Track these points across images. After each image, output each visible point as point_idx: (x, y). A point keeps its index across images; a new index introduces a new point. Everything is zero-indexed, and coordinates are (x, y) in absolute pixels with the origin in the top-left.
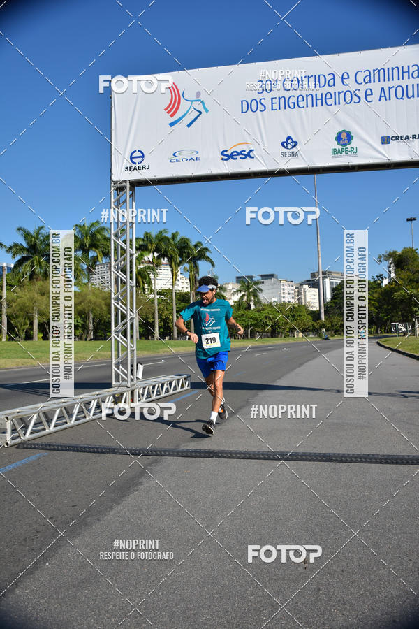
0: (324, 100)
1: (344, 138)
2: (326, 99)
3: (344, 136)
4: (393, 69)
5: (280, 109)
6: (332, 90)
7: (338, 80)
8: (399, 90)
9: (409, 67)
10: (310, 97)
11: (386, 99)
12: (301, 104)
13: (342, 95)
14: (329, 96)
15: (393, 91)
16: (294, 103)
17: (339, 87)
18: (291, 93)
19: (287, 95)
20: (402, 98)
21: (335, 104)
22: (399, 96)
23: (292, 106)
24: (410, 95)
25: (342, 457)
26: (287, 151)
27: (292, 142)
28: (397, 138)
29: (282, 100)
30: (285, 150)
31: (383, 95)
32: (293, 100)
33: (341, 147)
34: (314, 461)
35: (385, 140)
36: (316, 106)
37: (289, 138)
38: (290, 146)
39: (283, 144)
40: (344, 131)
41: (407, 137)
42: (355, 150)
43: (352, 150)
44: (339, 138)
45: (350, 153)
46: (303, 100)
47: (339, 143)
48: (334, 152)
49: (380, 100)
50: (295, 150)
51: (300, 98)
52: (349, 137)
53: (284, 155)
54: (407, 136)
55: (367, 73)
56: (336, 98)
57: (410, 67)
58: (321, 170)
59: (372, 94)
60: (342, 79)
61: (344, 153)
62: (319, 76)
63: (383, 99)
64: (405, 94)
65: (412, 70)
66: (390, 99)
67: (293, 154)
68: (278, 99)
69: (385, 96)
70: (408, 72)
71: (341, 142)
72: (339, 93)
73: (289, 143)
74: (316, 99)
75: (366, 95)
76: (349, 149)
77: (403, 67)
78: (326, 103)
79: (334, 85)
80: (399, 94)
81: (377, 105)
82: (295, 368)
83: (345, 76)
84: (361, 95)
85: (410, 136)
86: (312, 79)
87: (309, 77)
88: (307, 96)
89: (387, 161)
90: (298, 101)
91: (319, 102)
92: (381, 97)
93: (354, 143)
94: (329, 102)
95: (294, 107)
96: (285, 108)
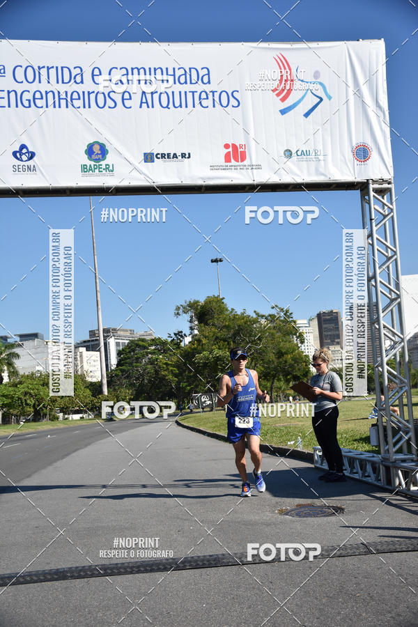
0: (69, 100)
1: (96, 152)
2: (72, 99)
3: (96, 149)
4: (155, 69)
5: (9, 106)
6: (80, 88)
7: (87, 76)
8: (164, 97)
9: (174, 69)
10: (50, 95)
11: (148, 107)
12: (39, 103)
13: (92, 97)
14: (75, 96)
15: (156, 96)
16: (29, 101)
17: (88, 86)
18: (25, 86)
19: (19, 88)
20: (167, 107)
21: (84, 107)
22: (165, 104)
23: (26, 104)
24: (177, 104)
25: (81, 570)
26: (22, 163)
27: (28, 152)
28: (163, 156)
29: (12, 95)
30: (17, 162)
31: (144, 101)
32: (27, 96)
33: (92, 163)
34: (42, 581)
35: (149, 158)
36: (60, 107)
37: (23, 146)
38: (24, 158)
39: (14, 154)
40: (97, 143)
41: (175, 156)
42: (111, 168)
43: (107, 167)
44: (90, 151)
45: (104, 172)
46: (42, 98)
47: (90, 157)
48: (84, 169)
49: (141, 107)
50: (31, 163)
51: (38, 95)
52: (104, 151)
53: (16, 169)
54: (175, 154)
55: (124, 71)
56: (86, 99)
57: (176, 70)
58: (68, 192)
59: (130, 99)
60: (93, 75)
61: (97, 171)
62: (62, 68)
63: (144, 105)
64: (171, 102)
65: (178, 73)
66: (153, 107)
67: (29, 168)
68: (6, 93)
69: (147, 102)
70: (174, 75)
71: (93, 156)
72: (89, 93)
73: (23, 153)
74: (59, 99)
75: (123, 99)
76: (104, 167)
77: (167, 69)
78: (73, 105)
79: (82, 82)
80: (164, 103)
81: (137, 113)
82: (56, 461)
83: (96, 72)
84: (118, 98)
85: (179, 154)
86: (53, 72)
87: (48, 68)
88: (47, 93)
89: (152, 184)
90: (34, 99)
91: (63, 102)
92: (142, 103)
93: (110, 159)
94: (76, 103)
95: (30, 106)
96: (17, 106)
